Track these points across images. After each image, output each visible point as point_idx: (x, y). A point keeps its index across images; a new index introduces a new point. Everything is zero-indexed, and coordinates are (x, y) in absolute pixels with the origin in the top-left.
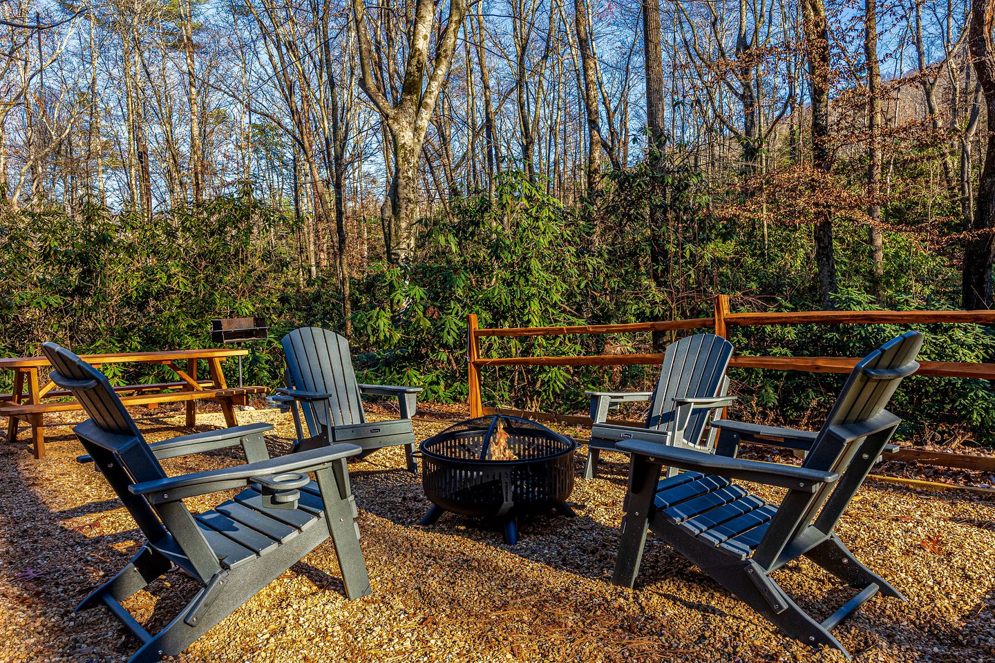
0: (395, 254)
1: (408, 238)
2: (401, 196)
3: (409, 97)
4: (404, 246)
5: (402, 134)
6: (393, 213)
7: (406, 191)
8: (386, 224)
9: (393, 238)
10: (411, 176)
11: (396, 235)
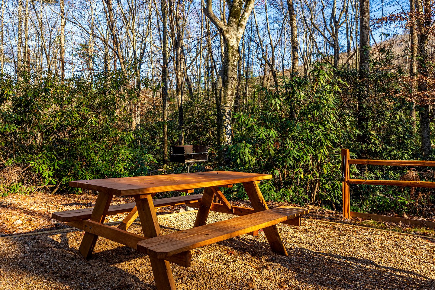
0: (223, 109)
1: (231, 100)
2: (230, 76)
3: (234, 20)
4: (229, 105)
5: (231, 40)
6: (223, 86)
7: (232, 73)
8: (218, 92)
9: (222, 100)
10: (235, 64)
11: (224, 98)
